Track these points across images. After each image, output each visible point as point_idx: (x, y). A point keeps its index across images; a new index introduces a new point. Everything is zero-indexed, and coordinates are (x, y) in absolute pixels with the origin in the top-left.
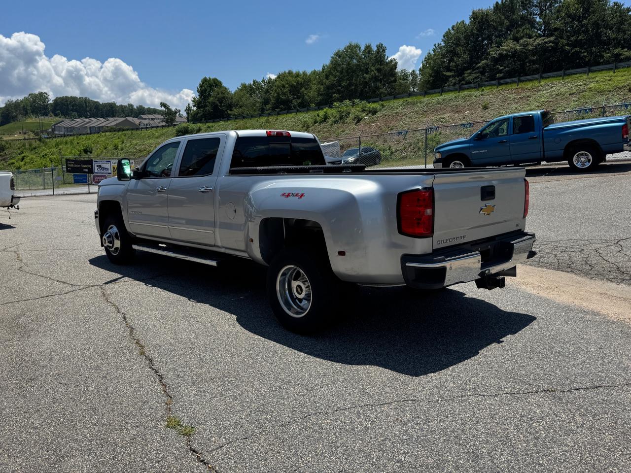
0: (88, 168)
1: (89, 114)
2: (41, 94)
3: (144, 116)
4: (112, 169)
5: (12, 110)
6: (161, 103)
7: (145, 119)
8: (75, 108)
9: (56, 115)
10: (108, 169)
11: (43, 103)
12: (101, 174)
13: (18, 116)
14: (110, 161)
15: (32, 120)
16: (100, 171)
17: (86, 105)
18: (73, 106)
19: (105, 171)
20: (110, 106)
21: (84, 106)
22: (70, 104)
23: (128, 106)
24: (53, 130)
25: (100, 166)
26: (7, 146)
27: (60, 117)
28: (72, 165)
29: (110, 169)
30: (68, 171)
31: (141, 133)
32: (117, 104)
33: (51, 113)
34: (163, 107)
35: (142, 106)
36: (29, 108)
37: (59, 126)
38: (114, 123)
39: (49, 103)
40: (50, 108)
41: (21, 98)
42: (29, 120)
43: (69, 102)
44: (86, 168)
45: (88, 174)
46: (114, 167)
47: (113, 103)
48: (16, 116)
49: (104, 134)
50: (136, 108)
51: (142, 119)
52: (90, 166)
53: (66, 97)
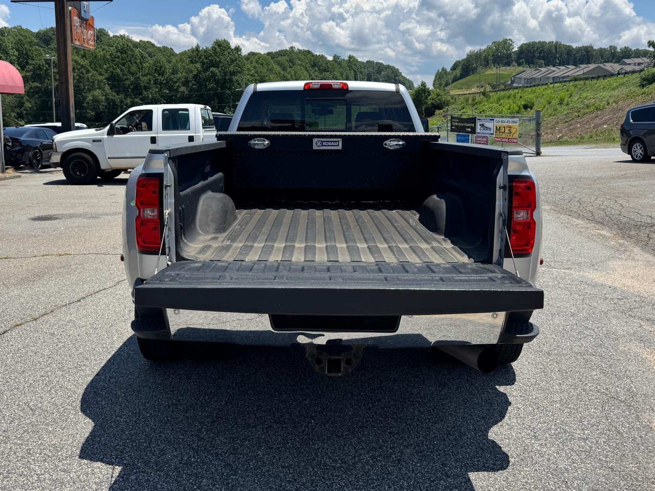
0: (472, 128)
1: (558, 61)
2: (505, 41)
3: (627, 61)
4: (495, 130)
5: (472, 61)
6: (649, 42)
7: (630, 64)
8: (542, 55)
9: (519, 65)
10: (490, 129)
11: (506, 51)
12: (483, 135)
13: (478, 68)
14: (493, 120)
15: (492, 71)
16: (482, 131)
17: (556, 51)
18: (540, 53)
19: (488, 132)
20: (585, 50)
21: (554, 52)
22: (537, 50)
23: (609, 49)
24: (513, 82)
25: (482, 125)
26: (452, 101)
27: (524, 67)
28: (456, 124)
29: (492, 129)
30: (452, 130)
31: (596, 83)
32: (594, 48)
33: (514, 62)
34: (651, 47)
35: (628, 47)
36: (491, 58)
37: (519, 78)
38: (581, 72)
39: (513, 50)
40: (514, 57)
41: (484, 47)
42: (489, 72)
43: (535, 49)
44: (469, 127)
45: (470, 135)
46: (496, 127)
47: (589, 47)
48: (476, 68)
49: (552, 85)
50: (619, 51)
51: (626, 64)
52: (473, 125)
53: (534, 43)
